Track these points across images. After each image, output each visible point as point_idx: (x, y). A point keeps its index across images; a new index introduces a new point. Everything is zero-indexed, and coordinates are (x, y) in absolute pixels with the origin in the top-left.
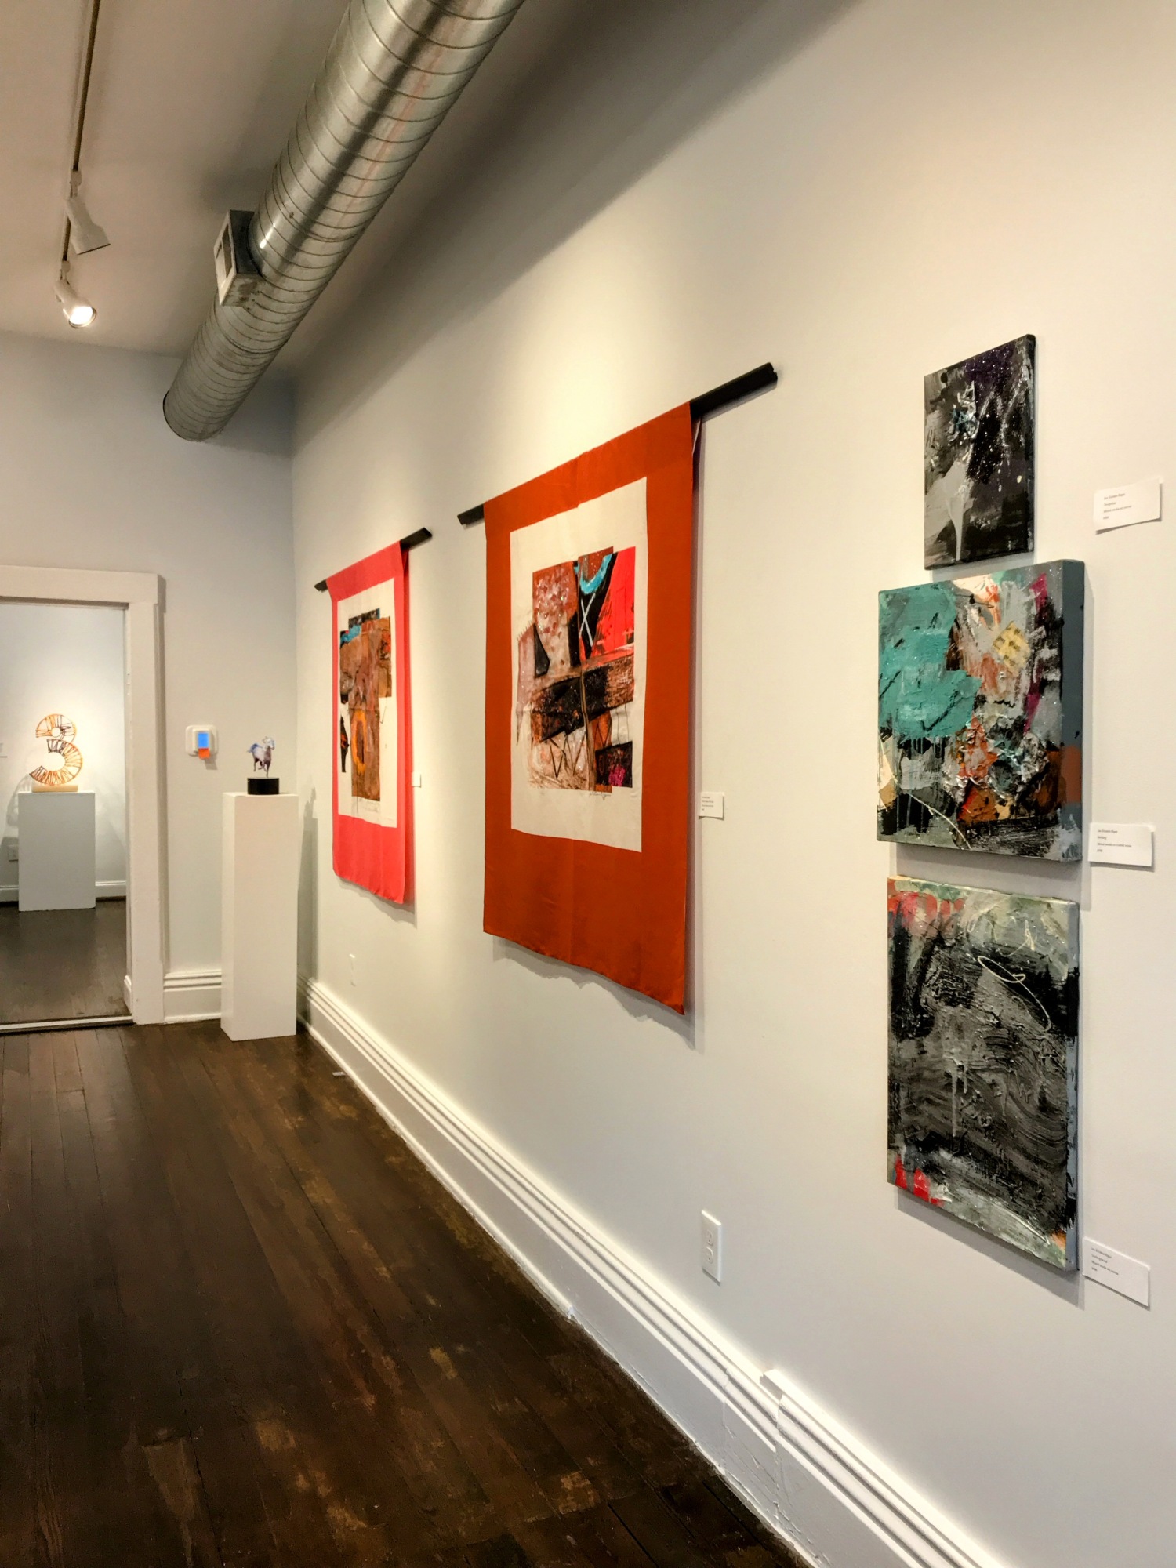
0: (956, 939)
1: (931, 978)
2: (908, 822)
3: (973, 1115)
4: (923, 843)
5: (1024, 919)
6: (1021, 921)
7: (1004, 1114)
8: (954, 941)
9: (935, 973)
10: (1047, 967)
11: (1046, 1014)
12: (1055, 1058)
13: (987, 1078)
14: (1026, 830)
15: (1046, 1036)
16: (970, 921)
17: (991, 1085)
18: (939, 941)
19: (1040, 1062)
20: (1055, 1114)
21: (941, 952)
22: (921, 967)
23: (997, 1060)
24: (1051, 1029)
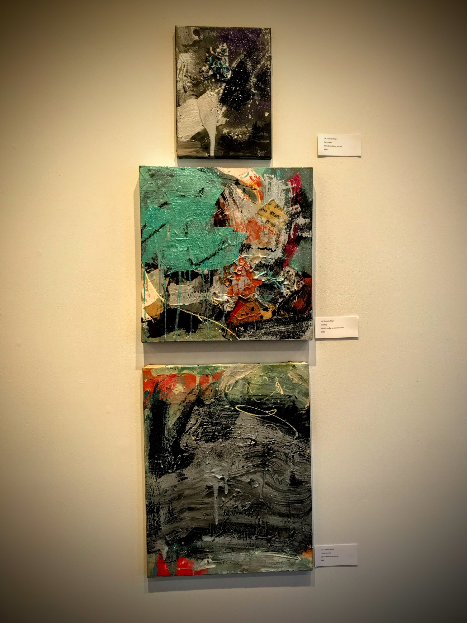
0: (215, 399)
1: (191, 428)
2: (176, 327)
3: (234, 506)
4: (192, 340)
5: (275, 377)
6: (272, 379)
7: (261, 497)
8: (213, 400)
9: (195, 424)
10: (294, 402)
11: (294, 429)
12: (302, 453)
13: (246, 479)
14: (286, 324)
15: (295, 442)
16: (228, 385)
17: (249, 483)
18: (199, 402)
19: (290, 459)
20: (302, 484)
21: (201, 409)
22: (181, 423)
23: (254, 466)
24: (299, 436)
